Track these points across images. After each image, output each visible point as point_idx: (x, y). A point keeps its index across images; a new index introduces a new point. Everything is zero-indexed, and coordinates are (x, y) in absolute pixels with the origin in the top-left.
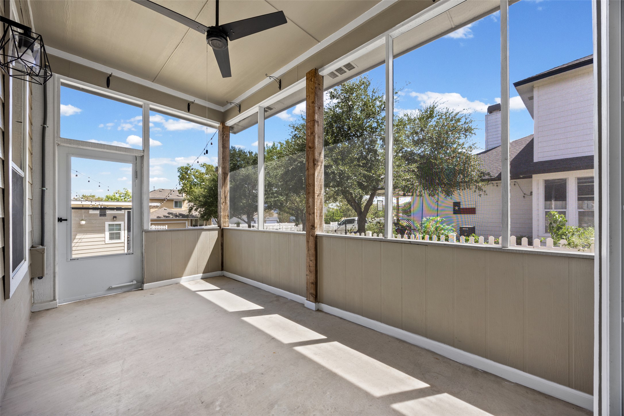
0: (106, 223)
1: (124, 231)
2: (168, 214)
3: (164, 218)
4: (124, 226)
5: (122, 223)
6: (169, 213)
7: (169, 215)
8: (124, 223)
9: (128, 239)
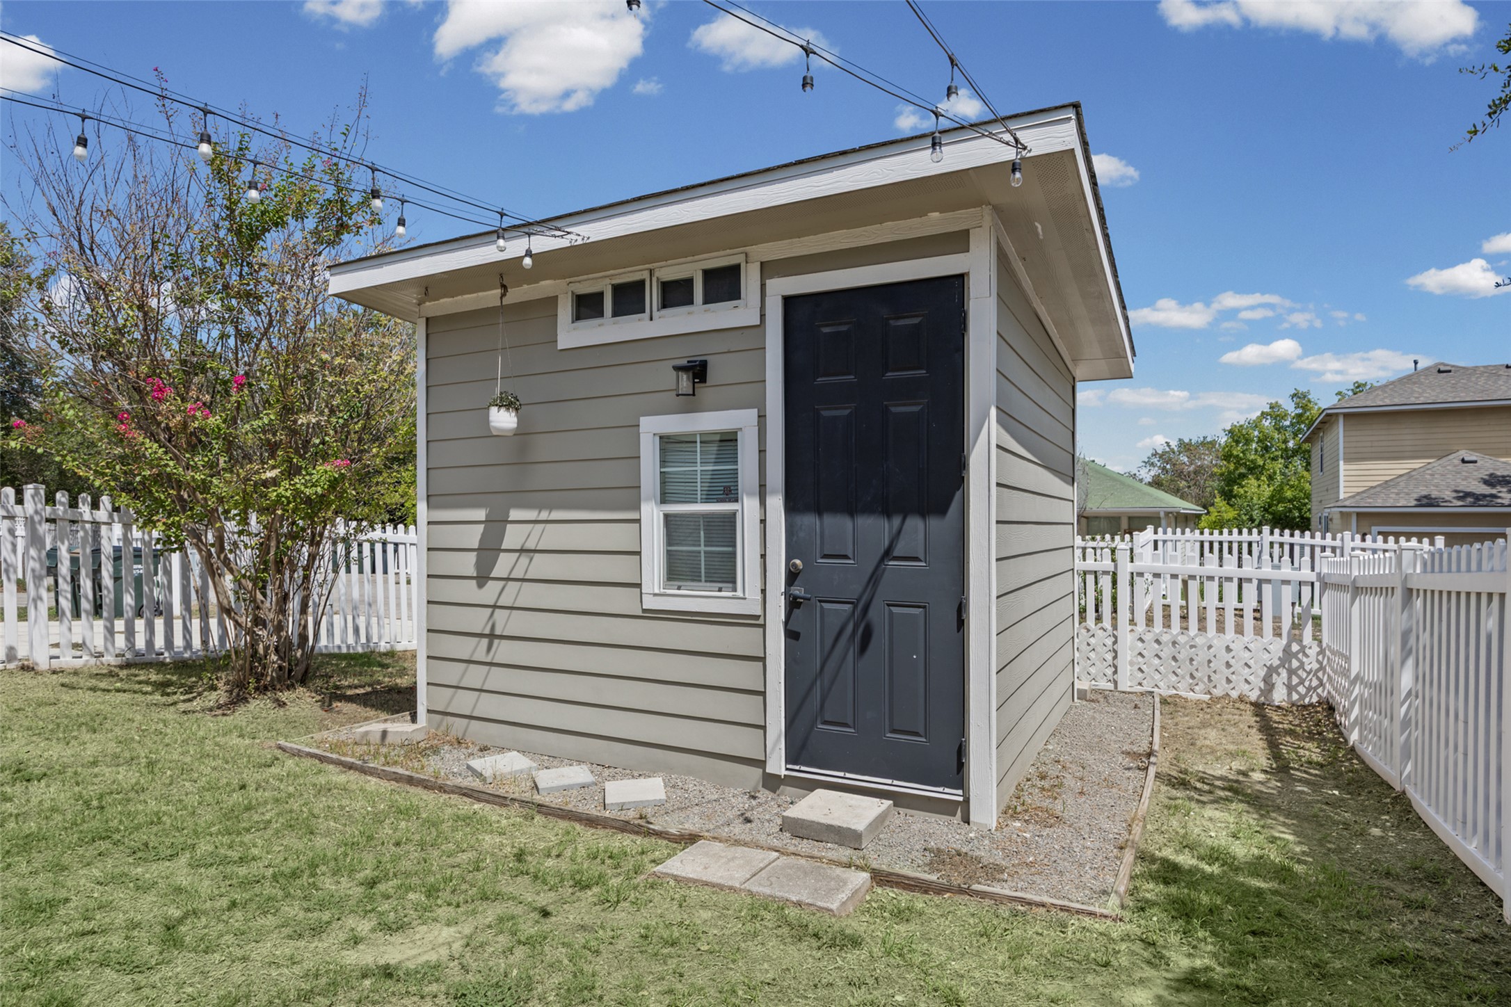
0: (644, 421)
1: (763, 503)
2: (1486, 482)
3: (1457, 507)
4: (762, 451)
5: (740, 420)
6: (1492, 481)
7: (1494, 491)
8: (762, 417)
9: (798, 591)
